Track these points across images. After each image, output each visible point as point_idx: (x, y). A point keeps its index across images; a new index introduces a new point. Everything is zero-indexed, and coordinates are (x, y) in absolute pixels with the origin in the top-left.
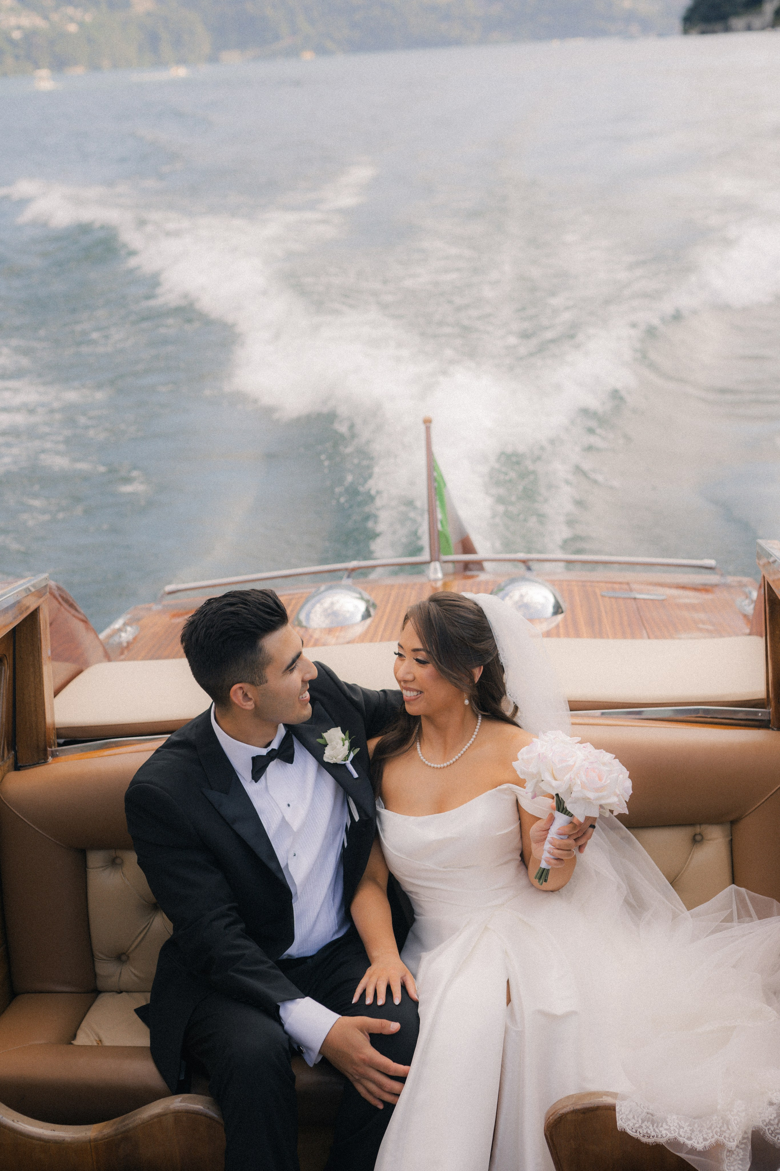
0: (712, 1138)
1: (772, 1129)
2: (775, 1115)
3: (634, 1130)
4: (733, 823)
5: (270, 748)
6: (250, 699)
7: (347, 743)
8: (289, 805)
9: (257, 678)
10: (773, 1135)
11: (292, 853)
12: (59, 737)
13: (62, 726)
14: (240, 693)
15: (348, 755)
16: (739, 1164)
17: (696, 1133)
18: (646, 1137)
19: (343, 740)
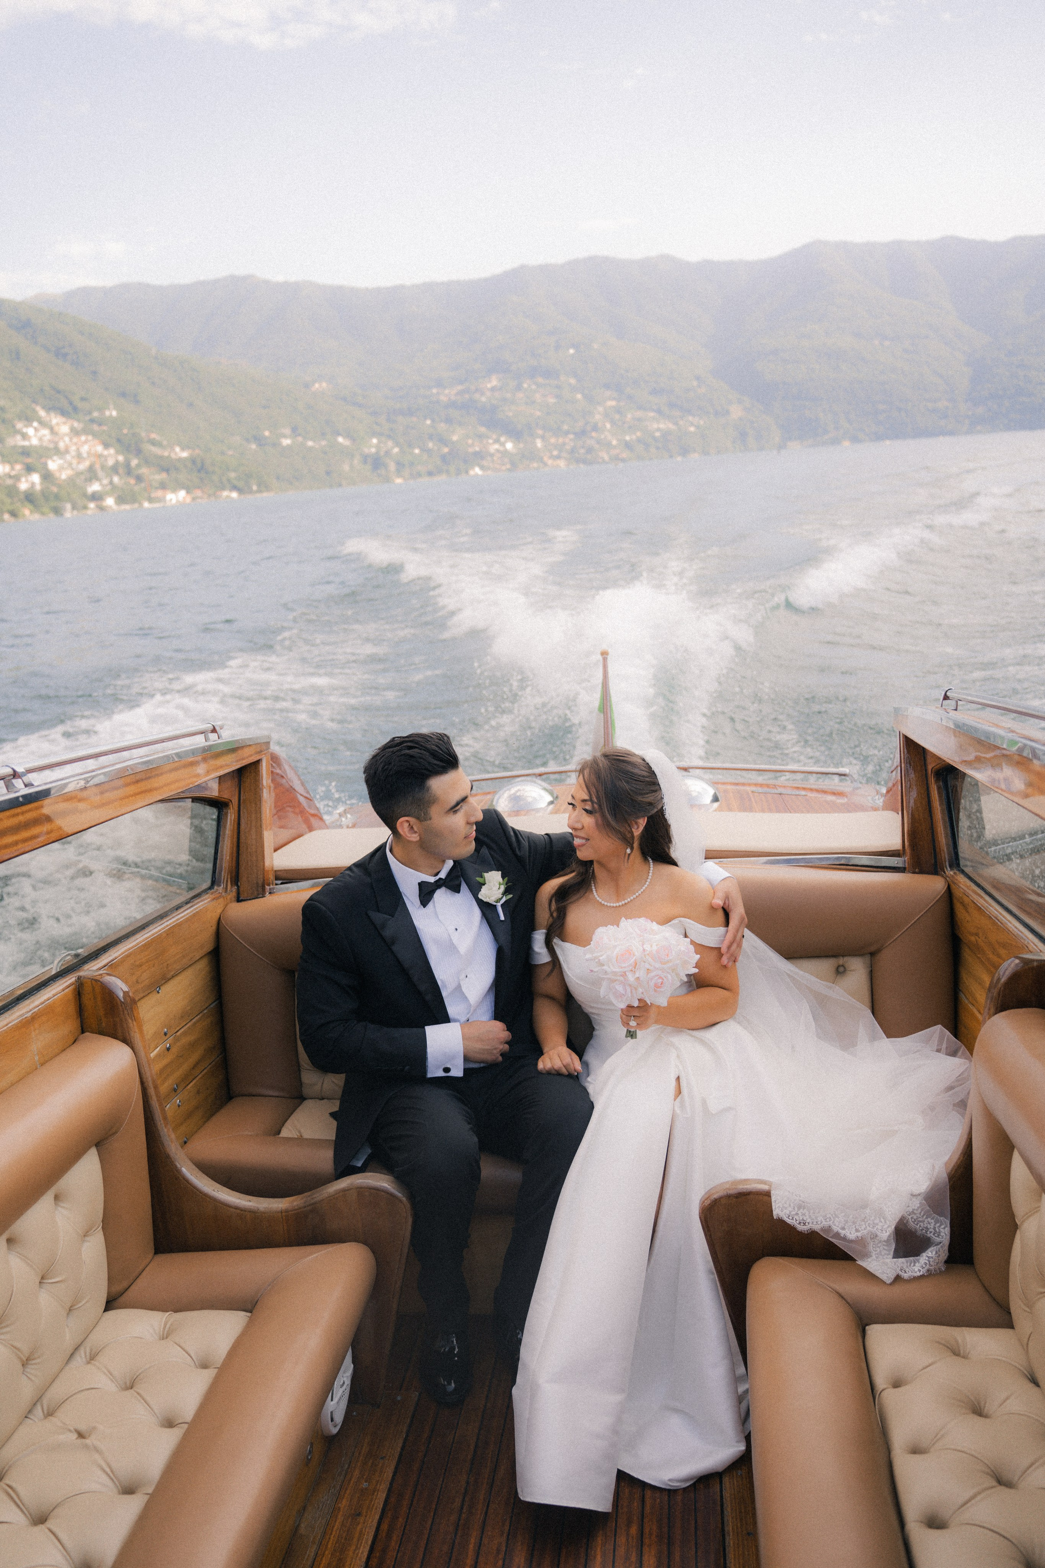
0: (865, 1229)
1: (915, 1217)
2: (919, 1205)
3: (791, 1218)
4: (872, 954)
5: (437, 878)
6: (416, 832)
7: (503, 888)
8: (456, 929)
9: (423, 815)
10: (916, 1223)
11: (463, 976)
12: (277, 879)
13: (280, 869)
14: (406, 825)
15: (501, 899)
16: (884, 1245)
17: (849, 1224)
18: (802, 1224)
19: (500, 884)
